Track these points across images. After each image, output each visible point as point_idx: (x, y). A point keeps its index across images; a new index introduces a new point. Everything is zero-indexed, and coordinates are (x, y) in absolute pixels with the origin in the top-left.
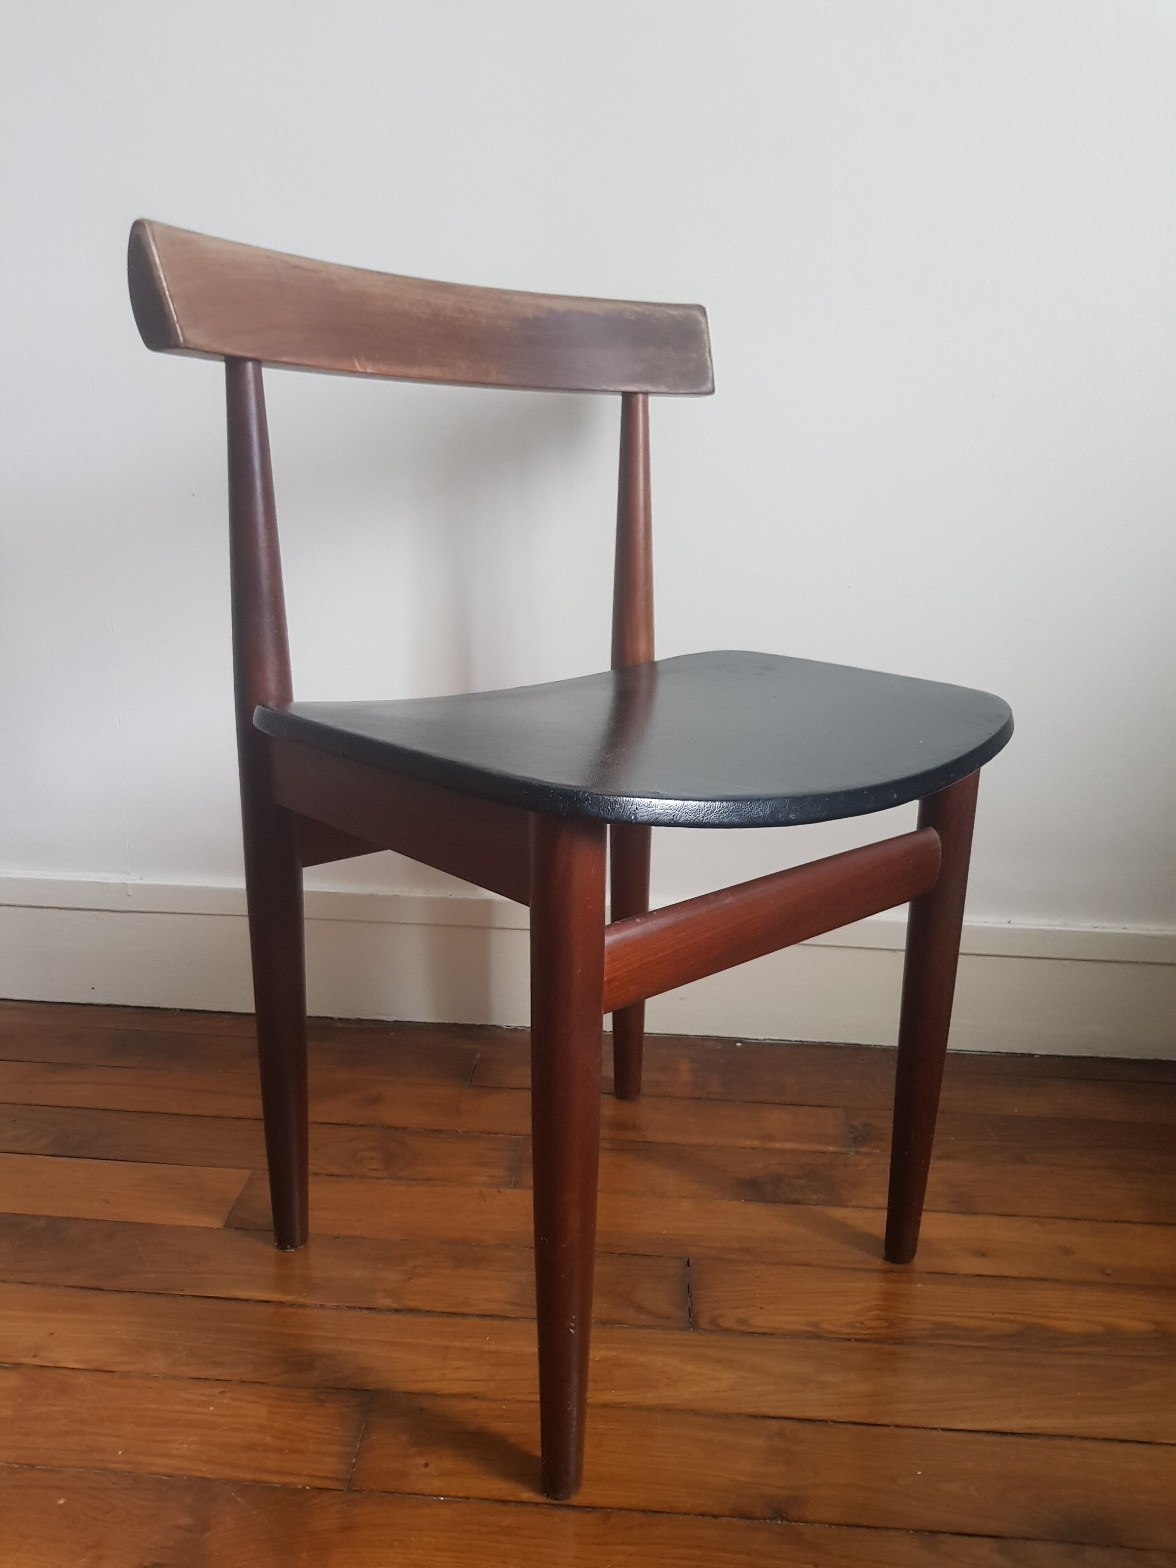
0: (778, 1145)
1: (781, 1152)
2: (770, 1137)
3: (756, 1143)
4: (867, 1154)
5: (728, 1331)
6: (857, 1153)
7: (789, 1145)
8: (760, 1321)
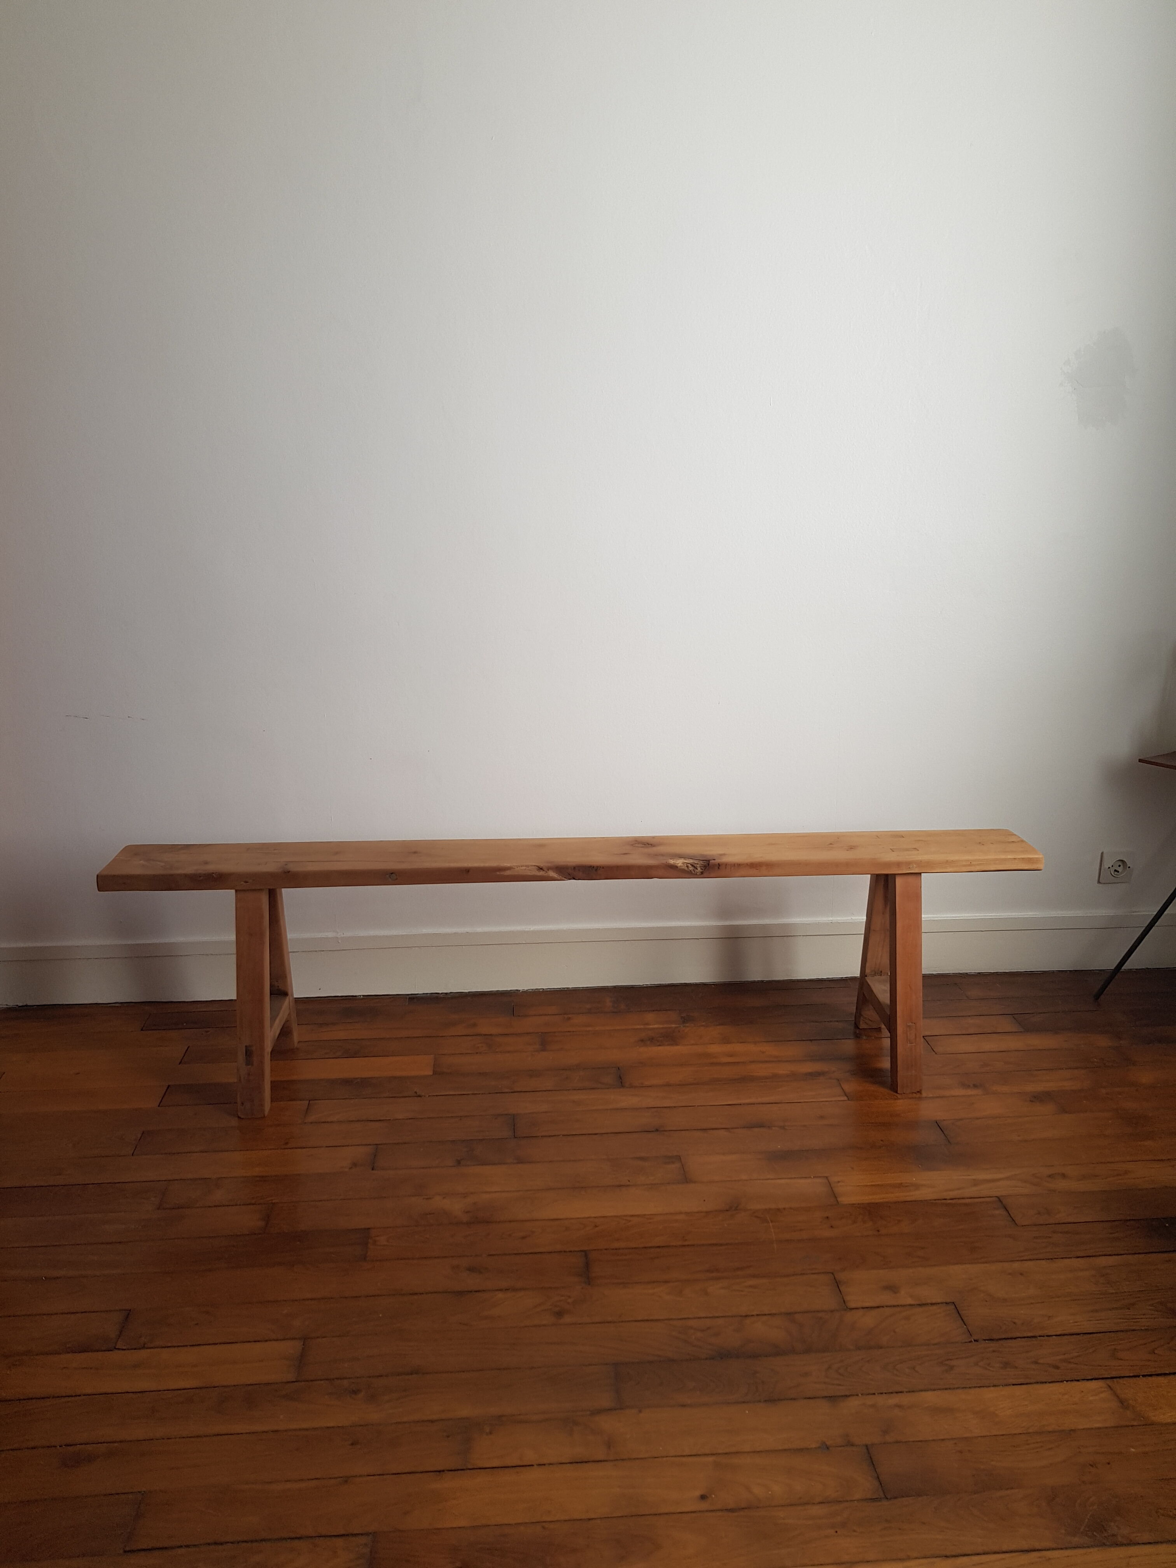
0: (651, 1027)
1: (653, 1029)
2: (647, 1024)
3: (642, 1027)
4: (688, 1026)
5: (636, 1087)
6: (684, 1026)
7: (656, 1026)
8: (647, 1083)
